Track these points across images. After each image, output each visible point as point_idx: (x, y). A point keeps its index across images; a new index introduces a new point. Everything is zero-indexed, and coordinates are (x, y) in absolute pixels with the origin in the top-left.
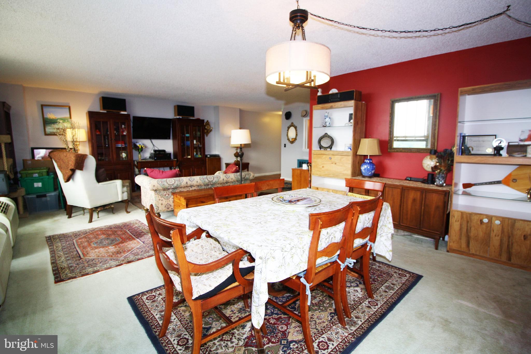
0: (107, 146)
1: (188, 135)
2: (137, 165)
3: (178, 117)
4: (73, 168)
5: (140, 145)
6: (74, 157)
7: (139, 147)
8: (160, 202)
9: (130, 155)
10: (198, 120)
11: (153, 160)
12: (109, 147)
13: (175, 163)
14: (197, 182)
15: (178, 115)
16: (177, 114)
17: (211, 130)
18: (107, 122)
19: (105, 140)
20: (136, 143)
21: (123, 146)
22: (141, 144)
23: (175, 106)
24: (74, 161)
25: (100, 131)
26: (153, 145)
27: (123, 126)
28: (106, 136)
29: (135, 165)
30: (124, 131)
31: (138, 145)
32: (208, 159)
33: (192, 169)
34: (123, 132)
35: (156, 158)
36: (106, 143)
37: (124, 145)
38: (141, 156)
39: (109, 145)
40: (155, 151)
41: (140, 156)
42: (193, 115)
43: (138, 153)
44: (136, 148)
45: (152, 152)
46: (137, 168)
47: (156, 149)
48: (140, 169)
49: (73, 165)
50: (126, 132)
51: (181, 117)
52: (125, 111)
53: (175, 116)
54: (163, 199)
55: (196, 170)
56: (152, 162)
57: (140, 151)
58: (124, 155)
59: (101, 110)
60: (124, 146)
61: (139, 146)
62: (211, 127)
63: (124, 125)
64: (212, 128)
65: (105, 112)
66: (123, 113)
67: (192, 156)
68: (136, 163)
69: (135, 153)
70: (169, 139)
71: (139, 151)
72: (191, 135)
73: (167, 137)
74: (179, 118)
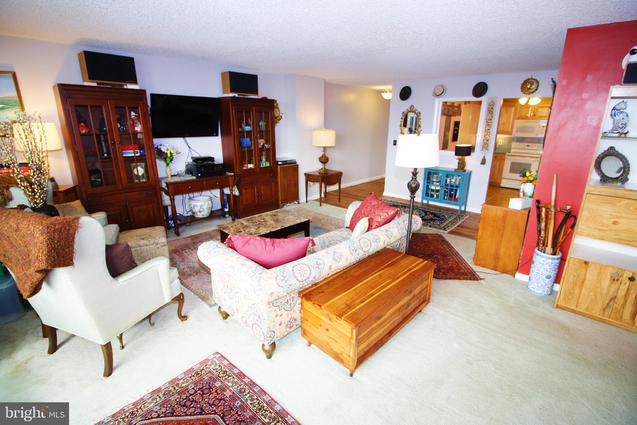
0: (106, 155)
1: (248, 128)
2: (166, 189)
3: (231, 95)
4: (43, 266)
5: (167, 150)
6: (42, 234)
7: (167, 154)
8: (279, 320)
9: (151, 170)
10: (265, 99)
11: (194, 178)
12: (109, 157)
13: (231, 181)
14: (347, 259)
15: (232, 91)
16: (228, 88)
17: (281, 116)
18: (101, 107)
19: (99, 142)
20: (159, 147)
21: (137, 155)
22: (170, 149)
23: (223, 74)
24: (44, 247)
25: (87, 126)
26: (189, 147)
27: (133, 114)
28: (101, 135)
29: (163, 189)
30: (137, 123)
31: (164, 149)
32: (280, 168)
33: (257, 188)
34: (133, 126)
35: (199, 175)
36: (103, 150)
37: (138, 151)
38: (171, 170)
39: (109, 153)
40: (196, 160)
41: (168, 170)
42: (256, 92)
43: (165, 164)
44: (162, 155)
45: (190, 160)
46: (167, 193)
47: (196, 155)
48: (174, 196)
49: (43, 257)
50: (140, 126)
51: (236, 95)
52: (135, 82)
53: (224, 92)
54: (283, 311)
55: (262, 187)
56: (192, 181)
57: (168, 160)
58: (140, 171)
59: (84, 80)
60: (139, 154)
61: (166, 152)
62: (281, 112)
63: (134, 112)
64: (282, 114)
65: (95, 84)
66: (130, 86)
67: (257, 165)
68: (164, 185)
69: (160, 164)
70: (217, 135)
71: (166, 161)
72: (253, 128)
73: (212, 133)
74: (234, 97)
